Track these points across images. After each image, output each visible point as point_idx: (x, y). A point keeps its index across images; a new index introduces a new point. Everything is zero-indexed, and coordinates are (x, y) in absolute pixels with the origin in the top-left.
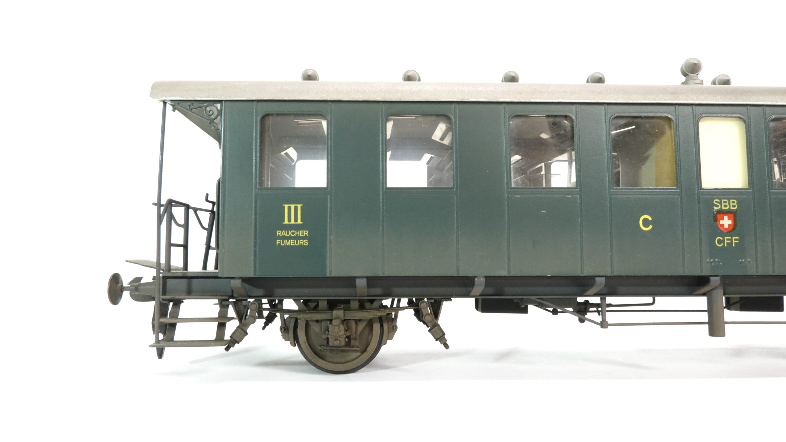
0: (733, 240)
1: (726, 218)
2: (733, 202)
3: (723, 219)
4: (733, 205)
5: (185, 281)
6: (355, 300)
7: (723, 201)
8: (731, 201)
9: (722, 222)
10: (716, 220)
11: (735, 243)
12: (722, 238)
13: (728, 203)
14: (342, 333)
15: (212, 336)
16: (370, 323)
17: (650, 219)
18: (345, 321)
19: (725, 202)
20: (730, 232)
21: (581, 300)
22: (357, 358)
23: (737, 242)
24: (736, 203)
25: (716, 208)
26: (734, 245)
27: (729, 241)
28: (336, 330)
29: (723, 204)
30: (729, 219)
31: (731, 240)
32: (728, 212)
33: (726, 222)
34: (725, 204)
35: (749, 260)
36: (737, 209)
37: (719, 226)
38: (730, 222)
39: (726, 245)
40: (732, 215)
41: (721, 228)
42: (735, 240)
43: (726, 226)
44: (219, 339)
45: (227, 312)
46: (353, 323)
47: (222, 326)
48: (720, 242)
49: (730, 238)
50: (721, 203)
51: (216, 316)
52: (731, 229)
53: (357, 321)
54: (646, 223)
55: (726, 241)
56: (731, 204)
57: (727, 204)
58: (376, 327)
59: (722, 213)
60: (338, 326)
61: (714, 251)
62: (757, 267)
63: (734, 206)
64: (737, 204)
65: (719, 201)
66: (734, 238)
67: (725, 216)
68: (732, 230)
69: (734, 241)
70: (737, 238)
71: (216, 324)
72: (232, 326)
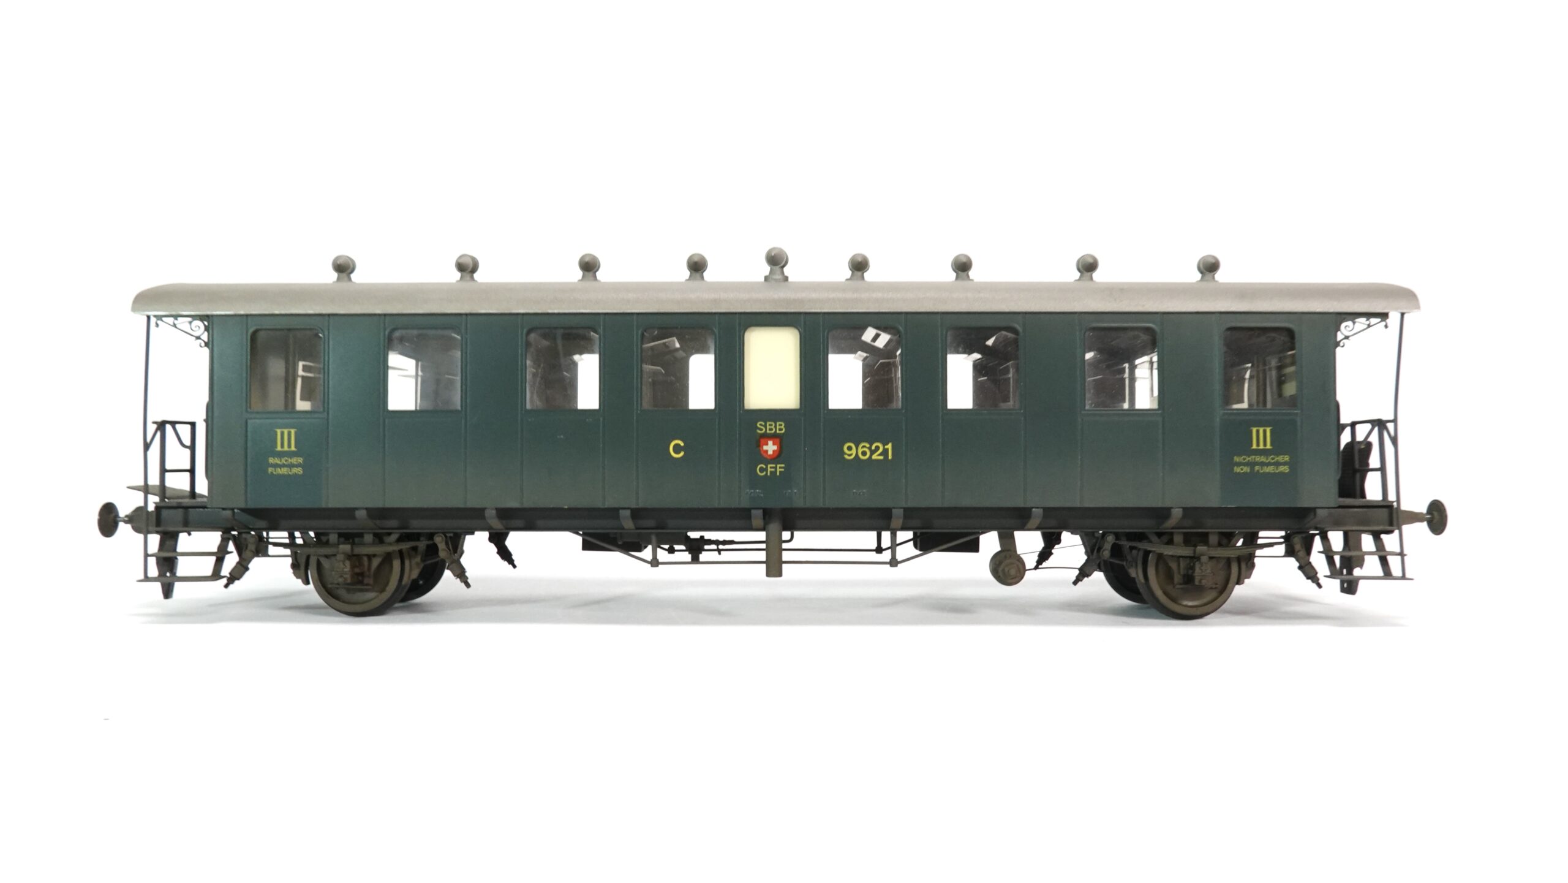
0: (778, 468)
1: (770, 443)
2: (780, 425)
3: (767, 444)
4: (780, 428)
5: (180, 510)
6: (369, 533)
7: (768, 424)
8: (778, 424)
9: (765, 448)
10: (759, 445)
11: (780, 472)
12: (765, 465)
13: (774, 425)
14: (347, 569)
15: (209, 572)
16: (388, 558)
17: (682, 444)
18: (351, 557)
19: (770, 425)
20: (775, 459)
21: (694, 535)
22: (375, 598)
23: (783, 470)
24: (783, 425)
25: (759, 431)
26: (778, 474)
27: (773, 470)
28: (342, 565)
29: (768, 427)
30: (774, 444)
31: (776, 468)
32: (773, 437)
33: (770, 448)
34: (770, 427)
35: (795, 491)
36: (783, 434)
37: (762, 452)
38: (775, 448)
39: (769, 474)
40: (778, 440)
41: (764, 455)
42: (780, 468)
43: (770, 452)
44: (216, 575)
45: (227, 546)
46: (365, 559)
47: (220, 561)
48: (762, 470)
49: (774, 465)
50: (765, 426)
51: (215, 550)
52: (775, 456)
53: (370, 557)
54: (677, 449)
55: (769, 470)
56: (778, 427)
57: (773, 427)
58: (397, 563)
59: (766, 437)
60: (344, 562)
61: (755, 481)
62: (805, 498)
63: (781, 430)
64: (785, 427)
65: (763, 424)
66: (778, 466)
67: (770, 440)
68: (777, 458)
69: (778, 470)
70: (783, 465)
71: (213, 559)
72: (231, 560)
